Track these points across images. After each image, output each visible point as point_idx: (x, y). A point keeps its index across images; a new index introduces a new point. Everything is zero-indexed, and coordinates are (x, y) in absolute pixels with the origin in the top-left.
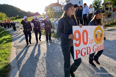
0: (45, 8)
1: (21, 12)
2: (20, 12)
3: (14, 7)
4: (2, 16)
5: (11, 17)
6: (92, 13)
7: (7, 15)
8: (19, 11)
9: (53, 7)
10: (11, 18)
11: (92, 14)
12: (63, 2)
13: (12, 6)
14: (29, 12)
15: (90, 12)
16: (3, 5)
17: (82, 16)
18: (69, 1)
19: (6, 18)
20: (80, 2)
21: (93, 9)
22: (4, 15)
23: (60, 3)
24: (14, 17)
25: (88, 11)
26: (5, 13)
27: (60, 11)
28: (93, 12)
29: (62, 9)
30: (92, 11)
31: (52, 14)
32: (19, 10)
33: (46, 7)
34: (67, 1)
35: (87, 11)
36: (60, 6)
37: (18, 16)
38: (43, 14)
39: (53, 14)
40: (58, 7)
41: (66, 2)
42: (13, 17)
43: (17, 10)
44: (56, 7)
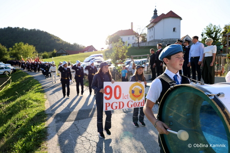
0: (107, 39)
1: (62, 44)
2: (59, 44)
3: (50, 34)
4: (27, 50)
5: (43, 52)
6: (211, 55)
7: (36, 49)
8: (58, 42)
9: (121, 37)
10: (43, 54)
11: (212, 57)
13: (46, 33)
14: (75, 44)
15: (208, 53)
16: (31, 30)
17: (189, 61)
18: (153, 27)
19: (34, 54)
21: (215, 48)
22: (31, 49)
24: (47, 51)
26: (34, 46)
27: (135, 45)
29: (140, 41)
31: (124, 52)
32: (58, 40)
33: (108, 37)
34: (149, 27)
35: (200, 50)
36: (134, 36)
37: (55, 51)
38: (103, 48)
40: (131, 37)
41: (147, 28)
42: (46, 53)
43: (55, 40)
44: (127, 37)
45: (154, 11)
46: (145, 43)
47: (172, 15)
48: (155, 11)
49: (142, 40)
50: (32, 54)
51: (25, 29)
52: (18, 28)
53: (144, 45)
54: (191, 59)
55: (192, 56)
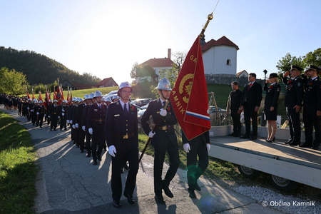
0: (133, 70)
1: (67, 74)
2: (63, 74)
3: (49, 60)
4: (13, 79)
5: (38, 84)
7: (27, 79)
8: (60, 71)
9: (154, 68)
10: (37, 87)
13: (44, 58)
14: (86, 75)
16: (22, 52)
19: (24, 85)
20: (228, 61)
22: (19, 77)
23: (173, 58)
24: (44, 84)
26: (24, 74)
32: (61, 67)
33: (135, 67)
37: (56, 84)
42: (41, 86)
43: (56, 67)
47: (225, 42)
48: (202, 36)
50: (19, 85)
51: (13, 50)
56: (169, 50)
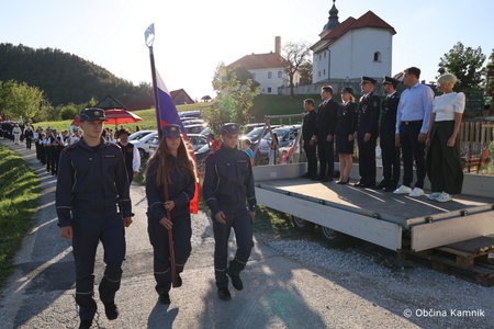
0: (217, 75)
1: (113, 85)
2: (107, 86)
3: (84, 62)
4: (25, 98)
5: (66, 104)
6: (450, 118)
8: (103, 81)
9: (252, 72)
10: (63, 109)
11: (453, 121)
12: (301, 53)
13: (75, 59)
14: (144, 86)
15: (443, 111)
16: (40, 51)
18: (327, 48)
19: (44, 107)
20: (376, 56)
21: (460, 99)
22: (34, 95)
23: (283, 54)
24: (77, 103)
25: (432, 107)
26: (40, 90)
27: (284, 92)
28: (456, 114)
29: (294, 82)
30: (450, 108)
32: (104, 74)
33: (220, 71)
34: (317, 49)
35: (423, 104)
36: (283, 69)
37: (94, 102)
38: (208, 98)
39: (250, 104)
40: (275, 71)
41: (312, 52)
42: (71, 107)
43: (96, 75)
44: (265, 72)
45: (331, 12)
46: (306, 88)
47: (371, 21)
48: (334, 13)
49: (301, 80)
50: (34, 107)
51: (27, 49)
52: (9, 45)
53: (304, 90)
54: (400, 127)
55: (403, 119)
56: (278, 39)
